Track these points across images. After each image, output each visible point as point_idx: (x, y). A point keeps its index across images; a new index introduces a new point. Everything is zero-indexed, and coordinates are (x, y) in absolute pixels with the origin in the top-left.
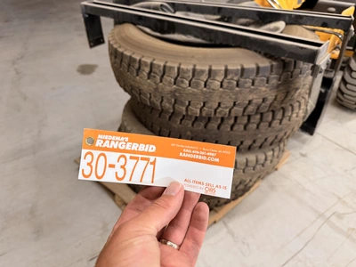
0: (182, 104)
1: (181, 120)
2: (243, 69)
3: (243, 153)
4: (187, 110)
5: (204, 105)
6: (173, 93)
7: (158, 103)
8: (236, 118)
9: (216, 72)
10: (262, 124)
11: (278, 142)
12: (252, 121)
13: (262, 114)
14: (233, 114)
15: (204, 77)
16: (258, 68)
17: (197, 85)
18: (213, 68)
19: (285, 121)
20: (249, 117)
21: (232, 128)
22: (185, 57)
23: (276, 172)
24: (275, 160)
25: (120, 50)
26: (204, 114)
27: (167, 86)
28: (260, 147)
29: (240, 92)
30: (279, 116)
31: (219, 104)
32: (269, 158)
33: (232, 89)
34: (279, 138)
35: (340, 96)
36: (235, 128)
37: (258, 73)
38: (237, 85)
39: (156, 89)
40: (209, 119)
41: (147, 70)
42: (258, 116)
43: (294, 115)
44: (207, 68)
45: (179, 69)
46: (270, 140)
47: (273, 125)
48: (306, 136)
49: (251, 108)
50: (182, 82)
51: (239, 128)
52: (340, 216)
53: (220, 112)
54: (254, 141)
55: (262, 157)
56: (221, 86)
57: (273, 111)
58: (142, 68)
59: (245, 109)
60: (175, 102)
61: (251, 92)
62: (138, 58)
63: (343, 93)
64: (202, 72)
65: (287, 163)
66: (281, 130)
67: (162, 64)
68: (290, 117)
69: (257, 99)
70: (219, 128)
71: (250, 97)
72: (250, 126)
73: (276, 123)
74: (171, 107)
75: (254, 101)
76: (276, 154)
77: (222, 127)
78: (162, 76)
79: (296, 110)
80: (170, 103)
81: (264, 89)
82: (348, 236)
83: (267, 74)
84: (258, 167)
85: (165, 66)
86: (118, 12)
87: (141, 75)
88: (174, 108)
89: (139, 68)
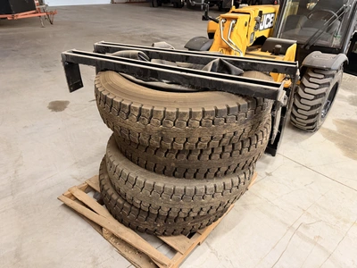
0: (168, 140)
1: (166, 154)
2: (217, 110)
3: (220, 178)
4: (172, 145)
5: (187, 141)
6: (160, 132)
7: (146, 141)
8: (213, 149)
9: (196, 114)
10: (234, 152)
11: (248, 166)
12: (226, 150)
13: (233, 145)
14: (211, 147)
15: (186, 118)
16: (228, 109)
17: (181, 125)
18: (193, 110)
19: (252, 148)
20: (223, 147)
21: (210, 158)
22: (169, 102)
23: (247, 192)
24: (247, 181)
25: (110, 97)
26: (187, 148)
27: (155, 126)
28: (234, 172)
29: (216, 128)
30: (247, 144)
31: (200, 139)
32: (242, 181)
33: (209, 126)
34: (249, 162)
35: (293, 119)
36: (213, 157)
37: (228, 112)
38: (213, 124)
39: (145, 129)
40: (191, 151)
41: (137, 114)
42: (231, 146)
43: (260, 143)
44: (188, 111)
45: (164, 112)
46: (241, 165)
47: (243, 152)
48: (268, 157)
49: (225, 140)
50: (168, 123)
51: (216, 157)
52: (306, 227)
53: (201, 145)
54: (229, 167)
55: (236, 180)
56: (200, 125)
57: (242, 141)
58: (132, 112)
59: (220, 141)
60: (162, 140)
61: (224, 127)
62: (128, 104)
63: (295, 117)
64: (185, 114)
65: (256, 183)
66: (250, 156)
67: (150, 109)
68: (256, 145)
69: (229, 133)
70: (199, 158)
71: (224, 132)
72: (225, 154)
73: (245, 151)
74: (158, 143)
75: (228, 135)
76: (247, 176)
77: (202, 157)
78: (150, 118)
79: (260, 139)
80: (157, 141)
81: (234, 125)
82: (316, 244)
83: (236, 113)
84: (234, 189)
85: (152, 110)
86: (101, 61)
87: (130, 118)
88: (160, 144)
89: (129, 112)
